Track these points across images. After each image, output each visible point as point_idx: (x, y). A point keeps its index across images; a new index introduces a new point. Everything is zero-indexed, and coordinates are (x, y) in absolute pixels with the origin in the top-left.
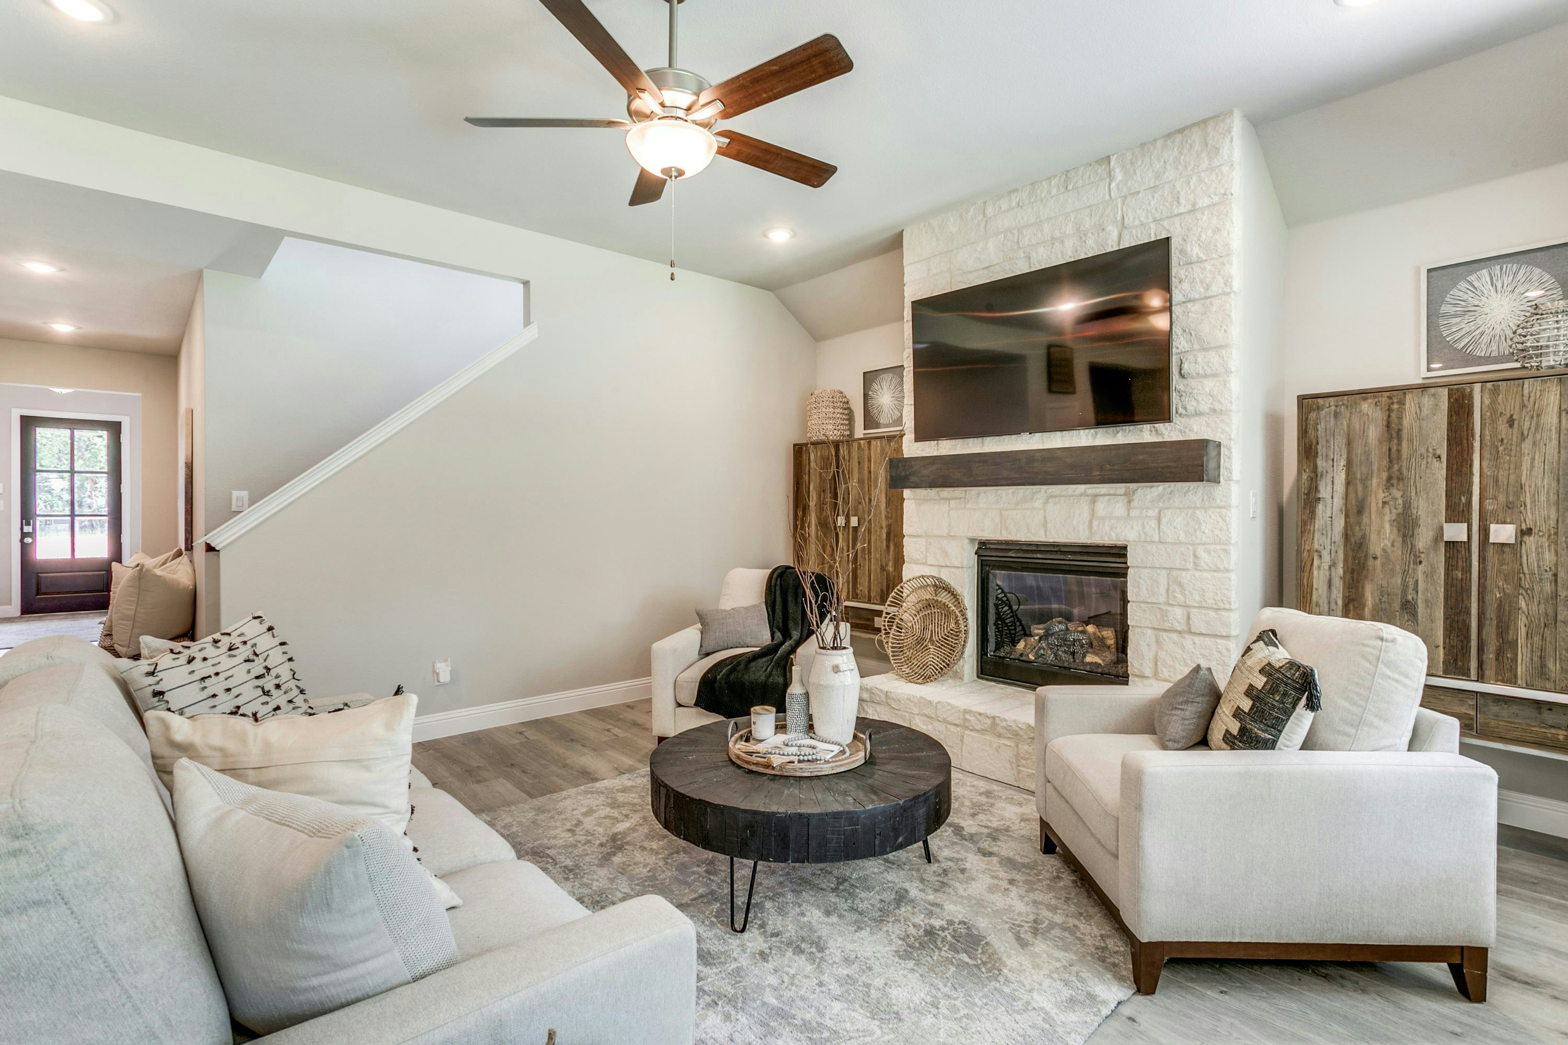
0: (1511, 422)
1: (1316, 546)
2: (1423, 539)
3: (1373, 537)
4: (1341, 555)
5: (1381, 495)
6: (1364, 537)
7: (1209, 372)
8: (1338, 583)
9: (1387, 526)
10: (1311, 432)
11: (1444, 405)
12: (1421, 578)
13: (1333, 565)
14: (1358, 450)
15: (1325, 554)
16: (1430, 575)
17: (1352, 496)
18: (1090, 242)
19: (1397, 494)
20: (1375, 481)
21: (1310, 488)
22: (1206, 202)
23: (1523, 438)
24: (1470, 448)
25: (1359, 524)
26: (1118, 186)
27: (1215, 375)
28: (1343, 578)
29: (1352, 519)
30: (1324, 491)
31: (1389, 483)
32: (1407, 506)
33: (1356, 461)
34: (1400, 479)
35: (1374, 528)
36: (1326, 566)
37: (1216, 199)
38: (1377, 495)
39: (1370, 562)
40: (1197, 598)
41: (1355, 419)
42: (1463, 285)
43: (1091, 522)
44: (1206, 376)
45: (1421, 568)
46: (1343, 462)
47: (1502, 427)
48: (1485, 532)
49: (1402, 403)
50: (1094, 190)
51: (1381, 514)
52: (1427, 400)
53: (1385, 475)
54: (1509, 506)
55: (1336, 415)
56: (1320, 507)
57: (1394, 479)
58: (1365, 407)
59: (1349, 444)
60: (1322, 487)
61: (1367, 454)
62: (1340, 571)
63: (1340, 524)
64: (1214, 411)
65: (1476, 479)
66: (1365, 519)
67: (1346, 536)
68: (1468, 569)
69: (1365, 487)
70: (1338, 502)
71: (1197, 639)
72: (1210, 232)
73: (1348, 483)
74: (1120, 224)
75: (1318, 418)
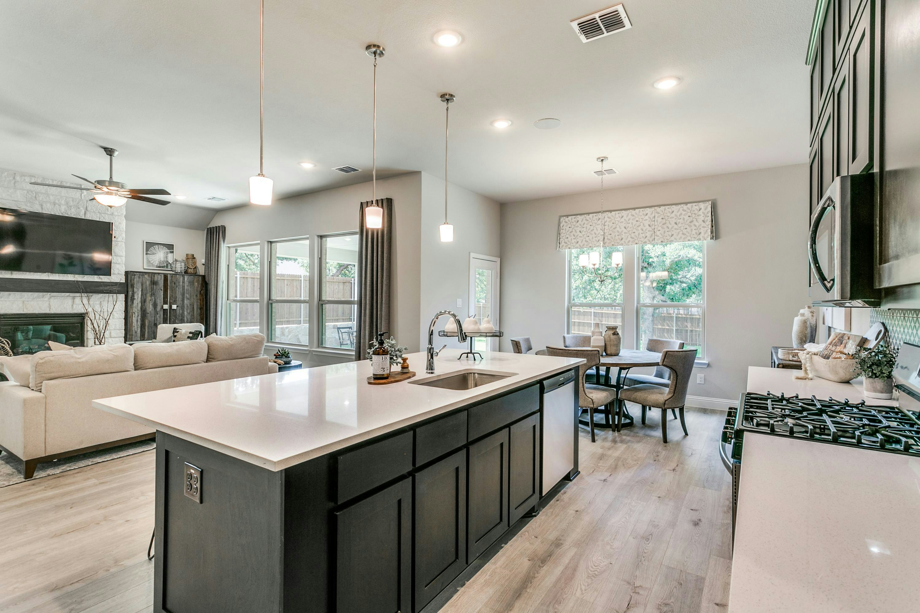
0: (175, 283)
1: (134, 311)
2: (159, 308)
3: (148, 309)
4: (140, 313)
5: (150, 298)
6: (145, 308)
7: (117, 262)
8: (139, 320)
9: (151, 306)
10: (133, 281)
11: (163, 278)
12: (158, 318)
13: (138, 316)
14: (144, 287)
15: (136, 313)
16: (160, 317)
17: (143, 298)
18: (73, 210)
19: (153, 298)
20: (148, 295)
21: (132, 296)
22: (116, 214)
23: (177, 287)
24: (168, 288)
25: (144, 305)
26: (84, 196)
27: (119, 264)
28: (140, 319)
29: (143, 304)
30: (136, 297)
31: (151, 296)
32: (155, 301)
33: (144, 289)
34: (154, 294)
35: (148, 306)
36: (136, 316)
37: (119, 214)
38: (149, 298)
39: (147, 315)
40: (114, 327)
41: (144, 279)
42: (152, 248)
43: (72, 305)
44: (116, 263)
45: (158, 315)
46: (141, 290)
47: (173, 284)
48: (171, 307)
49: (154, 276)
50: (74, 193)
51: (150, 303)
52: (159, 277)
53: (150, 293)
54: (175, 301)
55: (139, 277)
56: (135, 301)
57: (153, 294)
58: (146, 276)
59: (142, 285)
60: (135, 296)
61: (146, 288)
62: (140, 317)
63: (140, 305)
64: (119, 274)
65: (169, 295)
66: (146, 304)
67: (141, 308)
68: (167, 315)
69: (146, 296)
70: (139, 300)
71: (113, 339)
72: (118, 223)
73: (142, 295)
74: (85, 208)
75: (134, 278)
